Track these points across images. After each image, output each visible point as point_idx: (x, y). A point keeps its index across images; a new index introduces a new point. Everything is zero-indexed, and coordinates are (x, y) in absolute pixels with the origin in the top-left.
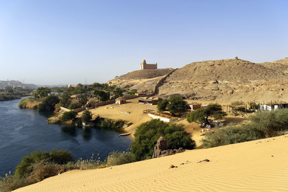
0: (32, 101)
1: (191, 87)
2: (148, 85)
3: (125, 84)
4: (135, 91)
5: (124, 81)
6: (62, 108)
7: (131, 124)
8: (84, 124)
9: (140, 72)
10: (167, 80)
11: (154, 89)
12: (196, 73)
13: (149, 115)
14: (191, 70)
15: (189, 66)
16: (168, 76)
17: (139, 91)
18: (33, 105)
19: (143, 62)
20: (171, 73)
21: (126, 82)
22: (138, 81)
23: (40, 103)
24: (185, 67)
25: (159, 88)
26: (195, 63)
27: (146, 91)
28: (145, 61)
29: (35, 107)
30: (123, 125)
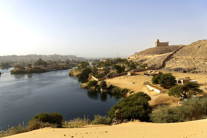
0: (76, 71)
1: (193, 62)
2: (157, 60)
3: (141, 59)
4: (146, 65)
5: (140, 56)
6: (92, 77)
7: (133, 92)
8: (101, 90)
9: (154, 49)
10: (173, 56)
11: (162, 63)
12: (200, 50)
13: (148, 86)
14: (196, 47)
15: (194, 43)
16: (175, 52)
17: (149, 65)
18: (77, 74)
19: (156, 41)
20: (178, 50)
21: (141, 58)
22: (151, 56)
23: (80, 72)
24: (191, 45)
25: (166, 62)
26: (200, 41)
27: (155, 65)
28: (158, 40)
29: (78, 76)
30: (127, 92)
